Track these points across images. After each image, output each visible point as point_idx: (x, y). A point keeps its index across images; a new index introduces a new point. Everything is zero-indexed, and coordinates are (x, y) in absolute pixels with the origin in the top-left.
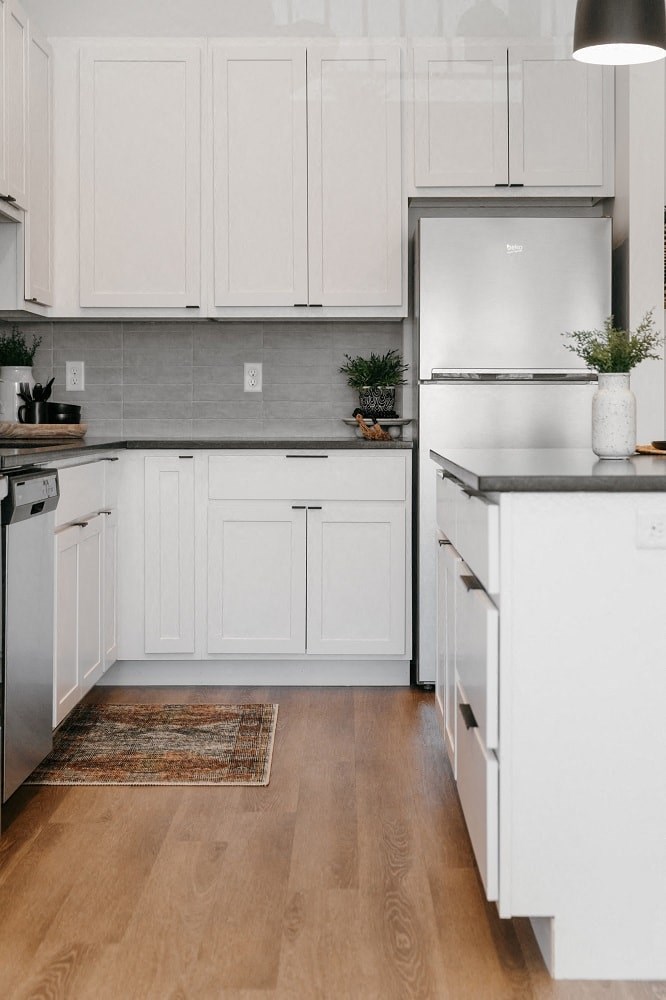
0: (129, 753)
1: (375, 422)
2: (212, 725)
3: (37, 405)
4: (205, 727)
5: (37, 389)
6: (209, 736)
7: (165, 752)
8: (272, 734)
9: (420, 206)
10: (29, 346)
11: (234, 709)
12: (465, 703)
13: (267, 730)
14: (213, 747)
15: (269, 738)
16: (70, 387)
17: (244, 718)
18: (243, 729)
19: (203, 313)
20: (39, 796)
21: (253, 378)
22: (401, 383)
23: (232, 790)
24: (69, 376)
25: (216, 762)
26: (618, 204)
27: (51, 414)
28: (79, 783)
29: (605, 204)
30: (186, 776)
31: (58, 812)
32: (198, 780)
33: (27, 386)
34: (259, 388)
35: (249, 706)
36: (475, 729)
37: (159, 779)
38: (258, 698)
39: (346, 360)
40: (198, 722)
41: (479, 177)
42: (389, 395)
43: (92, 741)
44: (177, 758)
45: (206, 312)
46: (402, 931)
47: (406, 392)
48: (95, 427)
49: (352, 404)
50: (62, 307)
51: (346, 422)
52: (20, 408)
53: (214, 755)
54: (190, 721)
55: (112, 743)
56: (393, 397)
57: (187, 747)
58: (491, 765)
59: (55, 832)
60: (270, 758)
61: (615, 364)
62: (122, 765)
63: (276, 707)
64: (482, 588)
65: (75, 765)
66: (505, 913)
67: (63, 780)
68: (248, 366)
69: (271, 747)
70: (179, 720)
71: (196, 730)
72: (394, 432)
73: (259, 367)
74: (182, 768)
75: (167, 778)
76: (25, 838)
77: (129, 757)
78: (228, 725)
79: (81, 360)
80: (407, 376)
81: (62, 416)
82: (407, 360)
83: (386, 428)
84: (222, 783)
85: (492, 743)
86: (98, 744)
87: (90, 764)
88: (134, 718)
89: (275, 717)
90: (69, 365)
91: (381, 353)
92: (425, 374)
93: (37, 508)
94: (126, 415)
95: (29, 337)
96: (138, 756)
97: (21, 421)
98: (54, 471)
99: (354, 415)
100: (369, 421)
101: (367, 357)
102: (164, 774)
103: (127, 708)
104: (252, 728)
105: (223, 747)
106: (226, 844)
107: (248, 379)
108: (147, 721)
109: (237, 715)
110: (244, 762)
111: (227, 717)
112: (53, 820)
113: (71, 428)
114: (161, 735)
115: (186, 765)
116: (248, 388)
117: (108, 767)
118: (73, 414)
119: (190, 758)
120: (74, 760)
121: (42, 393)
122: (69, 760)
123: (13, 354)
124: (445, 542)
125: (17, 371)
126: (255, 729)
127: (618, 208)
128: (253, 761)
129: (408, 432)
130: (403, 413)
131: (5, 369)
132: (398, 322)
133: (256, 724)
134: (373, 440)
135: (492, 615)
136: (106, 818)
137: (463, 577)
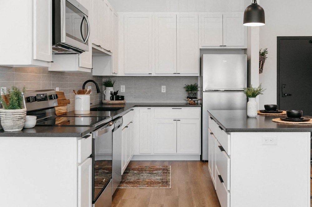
0: (139, 179)
1: (192, 100)
2: (156, 172)
3: (115, 96)
4: (154, 172)
5: (114, 93)
6: (155, 175)
7: (146, 179)
8: (170, 174)
9: (203, 51)
10: (112, 82)
11: (161, 167)
12: (219, 175)
13: (169, 173)
14: (157, 178)
15: (170, 175)
16: (122, 91)
17: (163, 170)
18: (163, 173)
19: (152, 75)
20: (119, 191)
21: (164, 89)
22: (197, 91)
23: (163, 190)
24: (121, 89)
25: (158, 182)
26: (248, 50)
27: (118, 98)
28: (127, 188)
29: (245, 50)
30: (152, 186)
31: (124, 196)
32: (155, 187)
33: (112, 92)
34: (165, 91)
35: (164, 166)
36: (223, 183)
37: (146, 187)
38: (166, 164)
39: (185, 86)
40: (153, 171)
41: (216, 44)
42: (195, 94)
43: (129, 176)
44: (149, 181)
47: (199, 93)
48: (127, 100)
49: (187, 95)
50: (120, 74)
51: (185, 100)
52: (111, 97)
53: (158, 180)
54: (151, 170)
55: (134, 177)
56: (196, 94)
57: (151, 178)
58: (228, 194)
59: (124, 202)
60: (170, 181)
61: (253, 96)
62: (137, 183)
63: (170, 166)
64: (224, 151)
65: (126, 183)
67: (124, 187)
68: (162, 86)
69: (170, 178)
70: (148, 170)
71: (153, 173)
72: (196, 102)
73: (165, 87)
74: (150, 184)
75: (148, 186)
76: (117, 204)
77: (138, 181)
78: (160, 172)
79: (124, 85)
80: (199, 89)
81: (120, 98)
82: (199, 85)
83: (194, 101)
84: (160, 188)
85: (228, 189)
86: (131, 177)
87: (129, 183)
88: (138, 170)
89: (170, 169)
90: (122, 86)
91: (193, 84)
92: (204, 90)
93: (119, 127)
94: (134, 98)
95: (112, 80)
96: (140, 180)
97: (111, 100)
98: (122, 117)
99: (187, 98)
100: (191, 100)
101: (190, 85)
102: (147, 185)
103: (136, 167)
104: (165, 172)
105: (159, 178)
106: (163, 205)
107: (162, 89)
108: (141, 170)
109: (162, 169)
110: (165, 182)
111: (159, 169)
112: (123, 198)
113: (122, 101)
114: (145, 174)
115: (152, 183)
116: (162, 91)
117: (136, 183)
118: (122, 98)
119: (152, 181)
120: (126, 181)
121: (116, 93)
122: (125, 181)
123: (109, 84)
124: (212, 133)
125: (110, 88)
126: (166, 173)
127: (248, 52)
128: (167, 182)
129: (199, 102)
130: (199, 97)
131: (107, 88)
132: (198, 77)
133: (166, 171)
134: (192, 104)
135: (229, 160)
136: (135, 198)
137: (219, 146)
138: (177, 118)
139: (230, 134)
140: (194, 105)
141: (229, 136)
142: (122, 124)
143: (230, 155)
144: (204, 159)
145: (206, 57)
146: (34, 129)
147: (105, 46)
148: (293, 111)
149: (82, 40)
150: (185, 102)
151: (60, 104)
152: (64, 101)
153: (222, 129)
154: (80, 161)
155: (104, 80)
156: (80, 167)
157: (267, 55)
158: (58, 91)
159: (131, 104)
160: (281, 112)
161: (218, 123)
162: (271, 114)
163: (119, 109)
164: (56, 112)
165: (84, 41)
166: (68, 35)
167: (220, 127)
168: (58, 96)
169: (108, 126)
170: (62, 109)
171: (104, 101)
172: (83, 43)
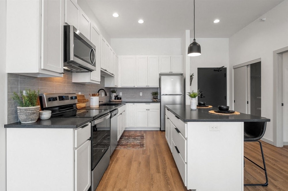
0: (127, 143)
5: (116, 96)
6: (137, 139)
7: (132, 143)
9: (161, 75)
10: (115, 91)
11: (140, 135)
12: (175, 146)
13: (144, 138)
16: (120, 95)
17: (141, 136)
20: (116, 152)
21: (141, 94)
23: (141, 150)
25: (138, 144)
27: (118, 99)
28: (121, 149)
29: (182, 74)
30: (134, 148)
31: (118, 155)
32: (136, 148)
34: (142, 95)
36: (179, 153)
37: (131, 148)
38: (142, 133)
39: (152, 92)
40: (135, 137)
41: (167, 71)
43: (122, 141)
44: (134, 144)
45: (136, 87)
46: (169, 185)
47: (159, 96)
48: (123, 100)
49: (152, 97)
50: (119, 86)
52: (115, 98)
56: (157, 96)
57: (134, 142)
58: (186, 165)
59: (117, 160)
60: (145, 144)
61: (194, 97)
63: (145, 134)
64: (180, 132)
66: (188, 189)
67: (119, 148)
68: (141, 93)
69: (145, 141)
70: (133, 137)
71: (135, 139)
72: (157, 100)
73: (142, 93)
74: (134, 146)
76: (113, 161)
78: (139, 137)
80: (159, 94)
82: (159, 92)
84: (139, 149)
85: (186, 161)
86: (124, 142)
87: (122, 145)
88: (127, 136)
89: (145, 136)
90: (120, 93)
91: (156, 91)
92: (162, 94)
93: (115, 115)
94: (126, 98)
95: (115, 89)
97: (115, 100)
98: (118, 109)
100: (155, 99)
101: (154, 92)
103: (127, 134)
105: (139, 142)
106: (141, 162)
107: (140, 94)
108: (129, 137)
112: (117, 157)
114: (131, 139)
116: (140, 95)
117: (125, 145)
118: (121, 99)
121: (117, 96)
122: (120, 144)
123: (114, 92)
124: (168, 118)
125: (114, 94)
126: (143, 138)
127: (184, 75)
128: (143, 145)
129: (159, 100)
130: (159, 98)
131: (113, 93)
132: (158, 88)
133: (142, 137)
134: (155, 102)
135: (186, 141)
136: (124, 156)
137: (175, 128)
138: (148, 108)
139: (187, 123)
140: (157, 102)
141: (186, 124)
142: (117, 113)
143: (187, 138)
144: (162, 129)
145: (162, 77)
146: (49, 120)
147: (110, 71)
148: (222, 106)
149: (91, 63)
150: (152, 100)
151: (81, 102)
152: (84, 100)
153: (178, 118)
154: (76, 146)
155: (111, 90)
156: (76, 151)
157: (193, 77)
158: (81, 94)
159: (124, 101)
160: (208, 106)
161: (174, 113)
162: (203, 107)
163: (118, 104)
164: (77, 107)
165: (92, 63)
166: (75, 55)
167: (176, 116)
168: (77, 97)
169: (106, 115)
170: (83, 105)
171: (111, 100)
172: (91, 64)
